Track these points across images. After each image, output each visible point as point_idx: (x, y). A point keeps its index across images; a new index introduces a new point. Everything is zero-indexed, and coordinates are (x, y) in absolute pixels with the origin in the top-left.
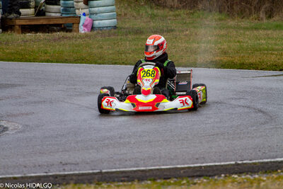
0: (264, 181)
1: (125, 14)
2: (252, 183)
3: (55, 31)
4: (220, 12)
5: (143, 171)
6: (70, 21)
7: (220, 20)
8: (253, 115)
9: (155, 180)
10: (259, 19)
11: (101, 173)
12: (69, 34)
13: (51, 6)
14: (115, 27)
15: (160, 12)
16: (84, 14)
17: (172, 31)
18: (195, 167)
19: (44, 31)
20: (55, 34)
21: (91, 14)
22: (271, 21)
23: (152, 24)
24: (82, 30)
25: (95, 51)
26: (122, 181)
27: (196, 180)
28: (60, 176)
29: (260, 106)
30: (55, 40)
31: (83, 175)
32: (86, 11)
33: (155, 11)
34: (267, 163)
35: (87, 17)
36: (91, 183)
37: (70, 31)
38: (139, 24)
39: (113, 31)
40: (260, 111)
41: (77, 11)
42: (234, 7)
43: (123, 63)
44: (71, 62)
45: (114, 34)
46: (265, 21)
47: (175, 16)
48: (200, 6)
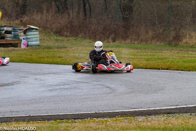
0: (109, 121)
1: (44, 39)
2: (103, 122)
3: (9, 47)
4: (90, 38)
5: (50, 116)
6: (16, 42)
7: (90, 42)
8: (104, 89)
9: (56, 120)
10: (109, 42)
11: (30, 116)
12: (16, 48)
13: (8, 35)
14: (38, 45)
15: (61, 38)
16: (24, 39)
17: (66, 47)
18: (75, 114)
19: (4, 47)
20: (9, 48)
21: (27, 39)
22: (114, 43)
23: (57, 44)
24: (23, 46)
25: (29, 57)
26: (40, 120)
27: (76, 121)
28: (10, 117)
29: (108, 85)
30: (9, 51)
31: (21, 117)
32: (24, 37)
33: (58, 38)
34: (111, 113)
35: (25, 40)
36: (25, 121)
37: (17, 47)
38: (50, 44)
39: (38, 47)
40: (108, 87)
41: (20, 37)
42: (97, 36)
43: (42, 63)
44: (17, 62)
45: (38, 49)
46: (112, 43)
47: (68, 40)
48: (80, 36)
